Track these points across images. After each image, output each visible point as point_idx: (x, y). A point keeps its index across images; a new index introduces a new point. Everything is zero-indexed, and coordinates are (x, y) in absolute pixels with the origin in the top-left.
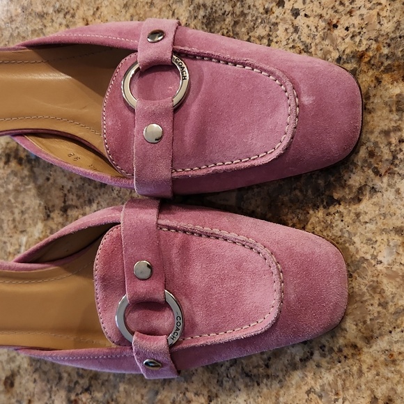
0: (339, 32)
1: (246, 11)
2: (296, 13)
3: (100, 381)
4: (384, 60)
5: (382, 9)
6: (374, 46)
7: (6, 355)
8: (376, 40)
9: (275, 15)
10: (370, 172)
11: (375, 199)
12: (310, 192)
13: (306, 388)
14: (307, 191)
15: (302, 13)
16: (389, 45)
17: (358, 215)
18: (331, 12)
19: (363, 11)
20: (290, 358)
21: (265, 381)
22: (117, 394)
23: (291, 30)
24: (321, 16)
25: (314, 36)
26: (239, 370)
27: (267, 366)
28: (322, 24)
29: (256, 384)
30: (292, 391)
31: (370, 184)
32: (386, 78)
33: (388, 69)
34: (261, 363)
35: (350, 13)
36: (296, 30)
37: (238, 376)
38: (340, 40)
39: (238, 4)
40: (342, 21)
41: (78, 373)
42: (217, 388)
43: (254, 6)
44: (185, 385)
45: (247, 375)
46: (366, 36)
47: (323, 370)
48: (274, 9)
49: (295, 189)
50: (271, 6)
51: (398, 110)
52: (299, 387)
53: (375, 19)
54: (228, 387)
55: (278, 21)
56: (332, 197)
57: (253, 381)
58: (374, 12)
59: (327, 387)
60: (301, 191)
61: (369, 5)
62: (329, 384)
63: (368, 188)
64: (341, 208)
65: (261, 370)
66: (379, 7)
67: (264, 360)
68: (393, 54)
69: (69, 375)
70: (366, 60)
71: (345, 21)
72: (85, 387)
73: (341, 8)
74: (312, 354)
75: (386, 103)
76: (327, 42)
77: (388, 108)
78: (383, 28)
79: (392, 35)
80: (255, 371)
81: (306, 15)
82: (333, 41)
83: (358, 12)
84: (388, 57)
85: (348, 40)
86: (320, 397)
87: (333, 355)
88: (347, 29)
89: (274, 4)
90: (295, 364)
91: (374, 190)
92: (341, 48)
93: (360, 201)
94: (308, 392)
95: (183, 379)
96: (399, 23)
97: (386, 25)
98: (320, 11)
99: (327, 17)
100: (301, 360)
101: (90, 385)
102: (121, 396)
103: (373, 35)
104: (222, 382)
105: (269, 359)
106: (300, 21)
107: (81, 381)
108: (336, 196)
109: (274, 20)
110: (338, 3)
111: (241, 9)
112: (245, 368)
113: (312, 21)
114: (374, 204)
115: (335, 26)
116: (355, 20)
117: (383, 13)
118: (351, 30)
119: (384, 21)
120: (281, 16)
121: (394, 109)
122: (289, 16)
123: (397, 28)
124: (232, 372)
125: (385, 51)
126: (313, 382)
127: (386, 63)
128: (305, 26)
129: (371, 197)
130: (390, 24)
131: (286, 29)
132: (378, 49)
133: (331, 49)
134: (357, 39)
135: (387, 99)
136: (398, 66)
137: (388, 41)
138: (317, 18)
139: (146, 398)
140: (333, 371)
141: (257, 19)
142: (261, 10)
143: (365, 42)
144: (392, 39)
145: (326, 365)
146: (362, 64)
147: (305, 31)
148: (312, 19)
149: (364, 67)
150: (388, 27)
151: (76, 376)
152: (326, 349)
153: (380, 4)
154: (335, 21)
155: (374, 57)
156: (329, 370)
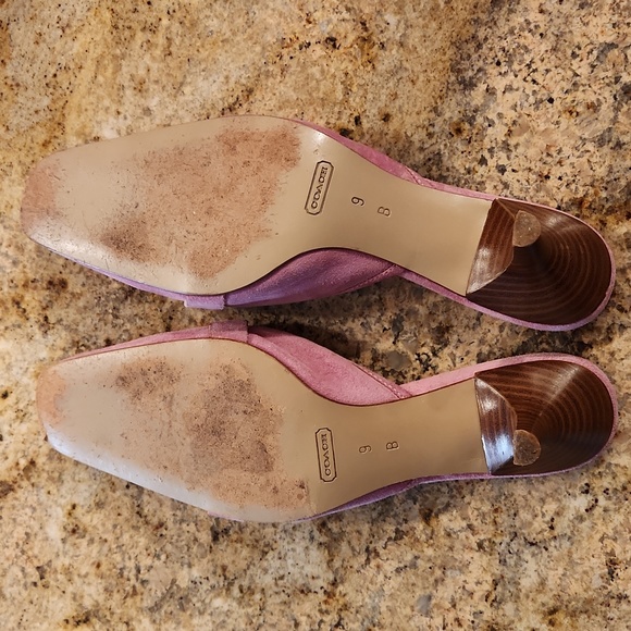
0: (552, 183)
1: (445, 174)
2: (502, 170)
3: (353, 610)
4: (604, 203)
5: (592, 156)
6: (591, 191)
7: (210, 624)
8: (592, 186)
9: (479, 174)
10: (615, 310)
11: (626, 335)
12: (557, 341)
13: (599, 536)
14: (554, 342)
15: (509, 169)
16: (606, 189)
17: (612, 354)
18: (539, 164)
19: (573, 159)
20: (574, 512)
21: (553, 543)
22: (379, 616)
23: (501, 186)
24: (530, 170)
25: (527, 189)
26: (522, 541)
27: (552, 528)
28: (533, 177)
29: (544, 550)
30: (585, 543)
31: (618, 322)
32: (610, 219)
33: (611, 211)
34: (545, 526)
35: (560, 162)
36: (506, 186)
37: (521, 548)
38: (555, 190)
39: (434, 168)
40: (553, 172)
41: (320, 611)
42: (501, 568)
43: (453, 167)
44: (463, 578)
45: (532, 544)
46: (582, 183)
47: (611, 513)
48: (477, 169)
49: (541, 343)
50: (472, 165)
51: (628, 247)
52: (590, 537)
53: (586, 166)
54: (513, 563)
55: (484, 179)
56: (582, 343)
57: (540, 547)
58: (584, 159)
59: (619, 528)
60: (548, 343)
61: (578, 154)
62: (621, 525)
63: (617, 327)
64: (594, 352)
65: (545, 533)
66: (588, 154)
67: (548, 523)
68: (612, 196)
69: (309, 616)
70: (587, 205)
71: (556, 171)
72: (334, 623)
73: (549, 159)
74: (597, 501)
75: (615, 243)
76: (542, 194)
77: (618, 248)
78: (597, 173)
79: (606, 179)
80: (540, 536)
81: (513, 171)
82: (548, 192)
83: (568, 162)
84: (607, 200)
85: (563, 188)
86: (615, 540)
87: (619, 495)
88: (560, 178)
89: (476, 163)
90: (581, 516)
91: (623, 327)
92: (559, 197)
93: (611, 340)
94: (602, 540)
95: (458, 572)
96: (611, 167)
97: (598, 170)
98: (527, 165)
99: (537, 170)
100: (587, 510)
101: (341, 619)
102: (385, 616)
103: (588, 181)
104: (505, 561)
105: (552, 520)
106: (508, 176)
107: (327, 618)
108: (586, 341)
109: (479, 180)
110: (545, 154)
111: (439, 172)
112: (528, 538)
113: (521, 175)
114: (626, 340)
115: (547, 177)
116: (567, 169)
117: (593, 160)
118: (565, 179)
119: (596, 167)
120: (486, 175)
121: (625, 247)
122: (495, 173)
123: (610, 172)
124: (514, 546)
125: (604, 194)
126: (604, 528)
127: (607, 206)
128: (515, 181)
129: (621, 334)
130: (603, 168)
131: (495, 187)
132: (596, 194)
133: (548, 200)
134: (573, 187)
135: (615, 239)
136: (620, 207)
137: (604, 185)
138: (526, 172)
139: (416, 608)
140: (622, 510)
141: (459, 180)
142: (462, 171)
143: (581, 189)
144: (608, 182)
145: (613, 507)
146: (583, 210)
147: (516, 186)
148: (520, 173)
149: (586, 213)
150: (601, 171)
151: (318, 614)
152: (610, 492)
153: (588, 151)
154: (546, 173)
155: (594, 201)
156: (617, 511)
